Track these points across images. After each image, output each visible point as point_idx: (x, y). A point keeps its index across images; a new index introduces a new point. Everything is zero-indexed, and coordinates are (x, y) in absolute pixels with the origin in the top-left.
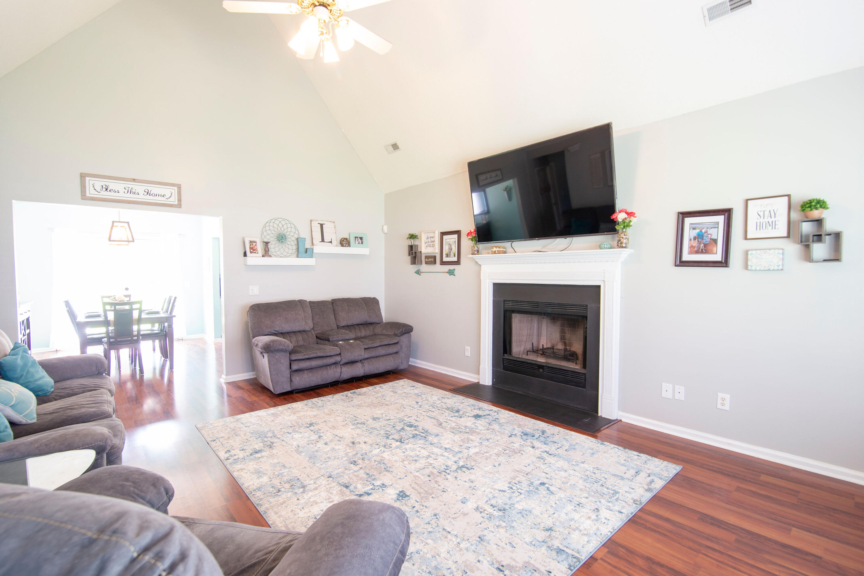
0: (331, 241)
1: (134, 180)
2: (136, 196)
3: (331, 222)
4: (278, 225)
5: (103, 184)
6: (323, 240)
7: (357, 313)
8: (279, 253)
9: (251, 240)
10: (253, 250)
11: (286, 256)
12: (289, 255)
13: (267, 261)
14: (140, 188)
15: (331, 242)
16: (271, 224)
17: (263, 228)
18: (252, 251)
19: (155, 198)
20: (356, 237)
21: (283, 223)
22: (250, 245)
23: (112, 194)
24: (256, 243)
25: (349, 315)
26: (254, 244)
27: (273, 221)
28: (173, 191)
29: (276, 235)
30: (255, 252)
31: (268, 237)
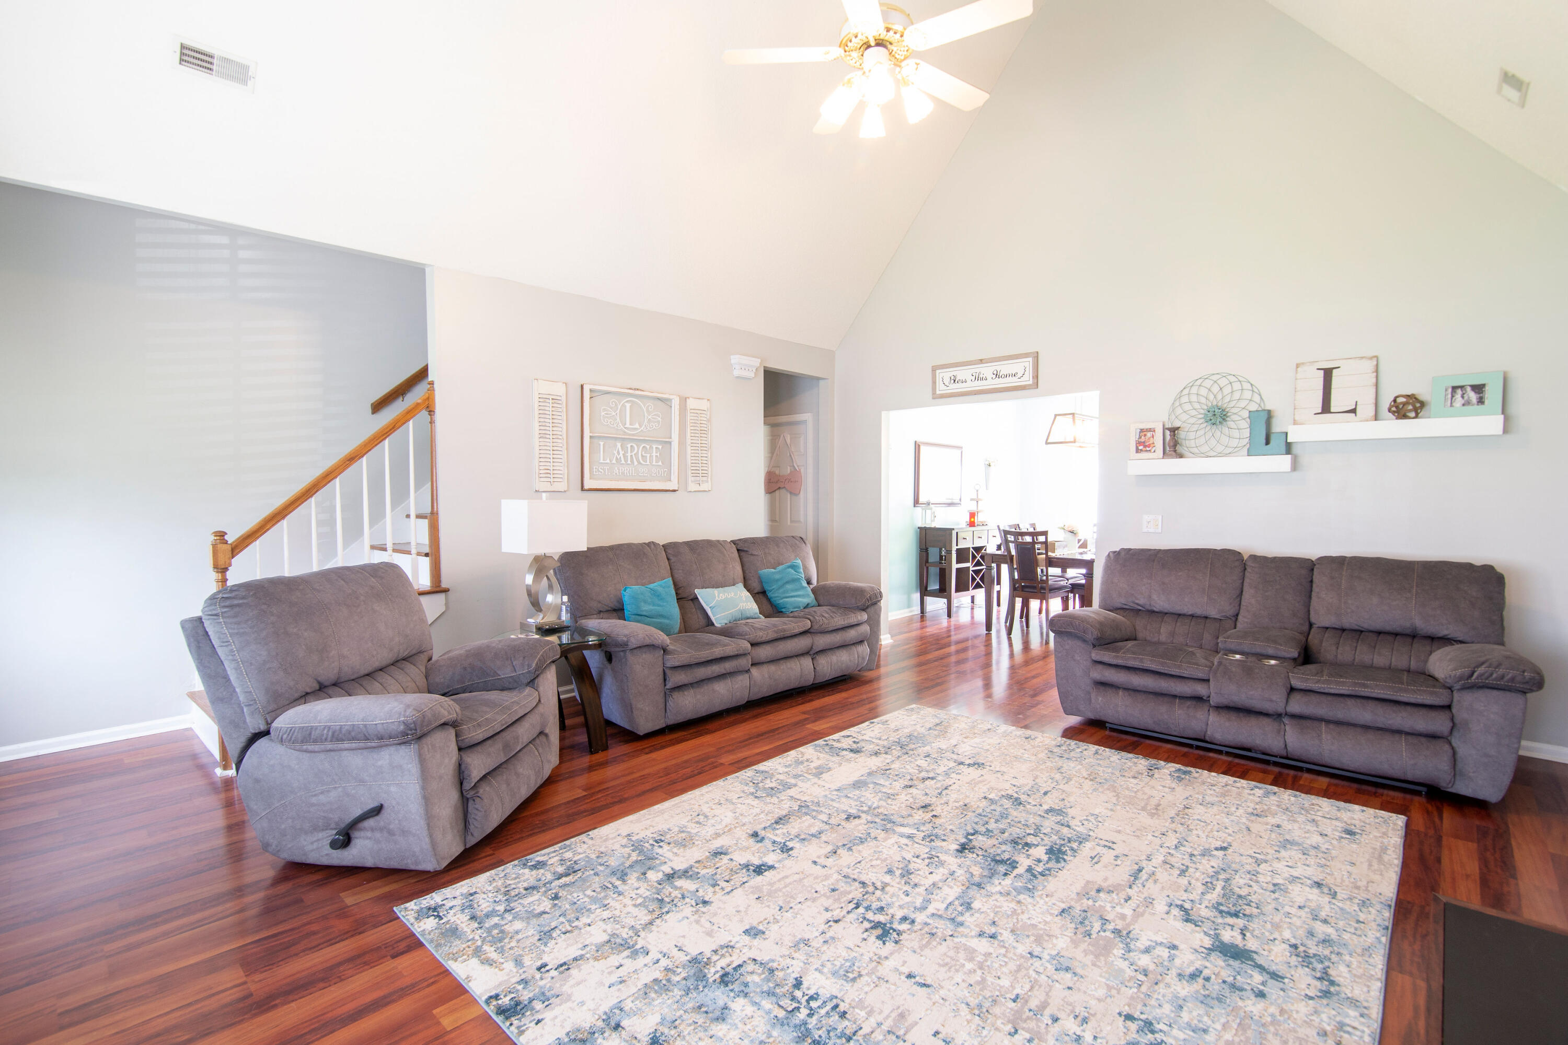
0: (1354, 407)
1: (981, 361)
2: (984, 382)
3: (1362, 358)
4: (1209, 390)
5: (951, 374)
6: (1326, 408)
7: (1375, 600)
8: (1205, 449)
9: (1142, 428)
10: (1145, 446)
11: (1220, 455)
12: (1228, 451)
13: (1174, 466)
14: (987, 370)
15: (1354, 411)
16: (1194, 390)
17: (1175, 401)
18: (1141, 448)
19: (1005, 380)
20: (1454, 388)
21: (1223, 382)
22: (1140, 437)
23: (960, 385)
24: (1154, 431)
25: (1350, 602)
26: (1149, 434)
27: (1198, 383)
28: (1027, 364)
29: (1202, 411)
30: (1148, 449)
31: (1184, 417)
